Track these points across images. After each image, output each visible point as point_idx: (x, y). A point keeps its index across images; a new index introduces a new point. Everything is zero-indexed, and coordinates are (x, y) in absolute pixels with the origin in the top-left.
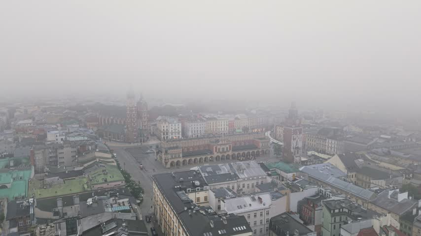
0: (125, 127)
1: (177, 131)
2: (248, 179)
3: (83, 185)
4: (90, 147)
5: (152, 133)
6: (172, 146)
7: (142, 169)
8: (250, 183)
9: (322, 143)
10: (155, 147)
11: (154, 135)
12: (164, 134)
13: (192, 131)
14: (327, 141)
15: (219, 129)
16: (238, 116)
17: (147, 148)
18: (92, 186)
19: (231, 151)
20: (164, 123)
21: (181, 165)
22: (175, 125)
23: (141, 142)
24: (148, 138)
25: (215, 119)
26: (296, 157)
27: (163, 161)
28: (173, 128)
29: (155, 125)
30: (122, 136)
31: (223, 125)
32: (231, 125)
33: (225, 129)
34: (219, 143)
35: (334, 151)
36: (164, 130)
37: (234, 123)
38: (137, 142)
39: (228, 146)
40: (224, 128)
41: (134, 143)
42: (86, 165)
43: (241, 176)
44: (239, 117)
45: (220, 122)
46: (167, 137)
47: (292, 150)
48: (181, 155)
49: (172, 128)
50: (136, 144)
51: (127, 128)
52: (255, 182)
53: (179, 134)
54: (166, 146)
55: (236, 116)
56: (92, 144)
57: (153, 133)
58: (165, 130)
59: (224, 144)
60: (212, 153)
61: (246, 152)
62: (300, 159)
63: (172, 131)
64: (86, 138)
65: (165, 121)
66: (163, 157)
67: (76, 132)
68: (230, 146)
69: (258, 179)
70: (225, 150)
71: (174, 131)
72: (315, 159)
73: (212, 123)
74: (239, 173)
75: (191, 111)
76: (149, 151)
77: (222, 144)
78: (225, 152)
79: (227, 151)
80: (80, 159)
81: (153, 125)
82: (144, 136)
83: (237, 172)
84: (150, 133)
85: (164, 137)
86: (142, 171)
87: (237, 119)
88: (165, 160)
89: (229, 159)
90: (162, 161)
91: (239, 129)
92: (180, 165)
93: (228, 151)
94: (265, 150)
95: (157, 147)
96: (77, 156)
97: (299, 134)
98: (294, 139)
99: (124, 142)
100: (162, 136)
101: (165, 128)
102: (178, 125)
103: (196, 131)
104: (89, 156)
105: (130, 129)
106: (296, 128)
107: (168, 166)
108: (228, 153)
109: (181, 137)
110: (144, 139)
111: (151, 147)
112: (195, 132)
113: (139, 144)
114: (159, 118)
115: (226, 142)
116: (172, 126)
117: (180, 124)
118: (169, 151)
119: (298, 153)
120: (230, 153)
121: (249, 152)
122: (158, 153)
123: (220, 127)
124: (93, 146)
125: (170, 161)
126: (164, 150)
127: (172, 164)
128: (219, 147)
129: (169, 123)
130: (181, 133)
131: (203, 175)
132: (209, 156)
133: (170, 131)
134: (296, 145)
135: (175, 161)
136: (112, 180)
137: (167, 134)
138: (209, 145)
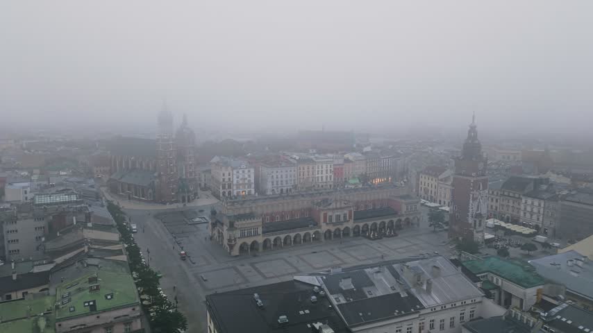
0: (156, 174)
1: (246, 181)
2: (444, 308)
3: (36, 321)
4: (74, 218)
5: (203, 185)
6: (242, 212)
7: (183, 258)
8: (446, 316)
9: (511, 204)
10: (209, 213)
11: (205, 188)
12: (224, 188)
13: (273, 182)
14: (523, 201)
15: (318, 177)
16: (349, 156)
17: (195, 213)
18: (57, 324)
19: (352, 221)
20: (223, 168)
21: (261, 249)
22: (243, 172)
23: (184, 201)
24: (196, 194)
25: (311, 161)
26: (477, 232)
27: (226, 242)
28: (241, 178)
29: (209, 171)
30: (150, 191)
31: (324, 172)
32: (337, 171)
33: (329, 179)
34: (331, 207)
35: (538, 219)
36: (224, 180)
37: (342, 169)
38: (177, 202)
39: (346, 212)
40: (327, 177)
41: (171, 203)
42: (59, 260)
43: (427, 301)
44: (351, 158)
45: (320, 166)
46: (230, 193)
47: (471, 221)
48: (260, 231)
49: (238, 177)
50: (174, 206)
51: (160, 175)
52: (456, 314)
53: (250, 186)
54: (231, 213)
55: (346, 156)
56: (80, 211)
57: (205, 184)
58: (227, 180)
59: (341, 208)
60: (316, 224)
61: (378, 222)
62: (483, 236)
63: (237, 182)
64: (74, 198)
65: (226, 164)
66: (226, 234)
67: (61, 184)
68: (350, 212)
69: (464, 305)
70: (342, 219)
71: (241, 182)
72: (505, 234)
73: (306, 169)
74: (419, 293)
75: (267, 149)
76: (197, 219)
77: (337, 209)
78: (341, 223)
79: (346, 221)
80: (50, 246)
81: (204, 172)
82: (189, 191)
83: (413, 290)
84: (200, 185)
85: (224, 193)
86: (183, 264)
87: (347, 161)
88: (230, 240)
89: (348, 234)
90: (222, 241)
91: (354, 178)
92: (257, 250)
93: (348, 221)
94: (411, 217)
95: (214, 213)
96: (43, 239)
97: (483, 189)
98: (474, 199)
99: (155, 201)
100: (221, 191)
101: (227, 178)
102: (249, 171)
103: (279, 183)
104: (69, 239)
105: (164, 178)
106: (478, 178)
107: (236, 251)
108: (345, 225)
109: (253, 192)
110: (189, 197)
111: (201, 211)
112: (277, 184)
113: (181, 205)
114: (216, 159)
115: (343, 205)
116: (238, 172)
117: (252, 171)
118: (237, 223)
119: (480, 225)
120: (351, 225)
121: (384, 223)
122: (214, 225)
123: (320, 175)
124: (82, 217)
125: (239, 242)
126: (226, 221)
127: (242, 248)
128: (330, 213)
129: (233, 169)
130: (253, 186)
131: (335, 303)
132: (312, 232)
133: (235, 182)
134: (478, 210)
135: (249, 241)
136: (108, 304)
137: (230, 186)
138: (310, 210)
